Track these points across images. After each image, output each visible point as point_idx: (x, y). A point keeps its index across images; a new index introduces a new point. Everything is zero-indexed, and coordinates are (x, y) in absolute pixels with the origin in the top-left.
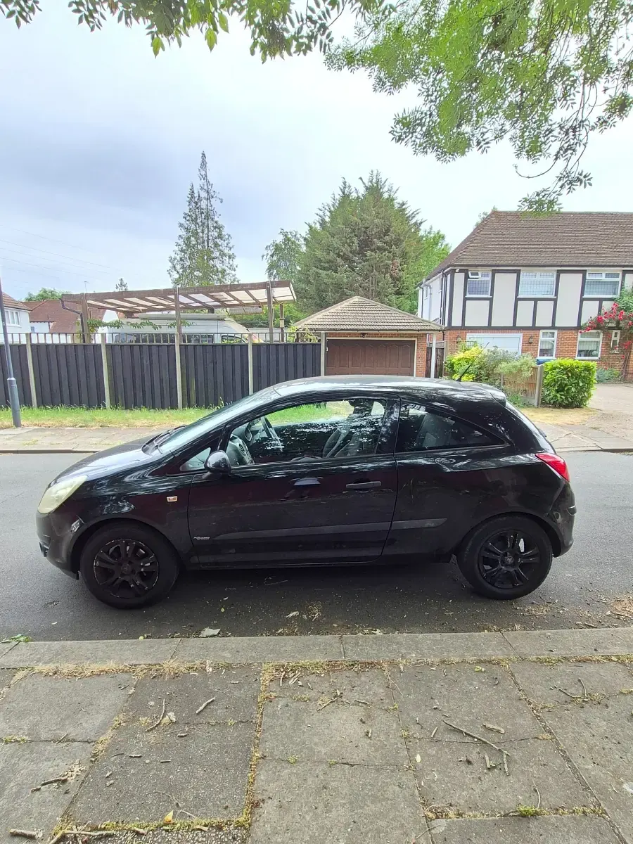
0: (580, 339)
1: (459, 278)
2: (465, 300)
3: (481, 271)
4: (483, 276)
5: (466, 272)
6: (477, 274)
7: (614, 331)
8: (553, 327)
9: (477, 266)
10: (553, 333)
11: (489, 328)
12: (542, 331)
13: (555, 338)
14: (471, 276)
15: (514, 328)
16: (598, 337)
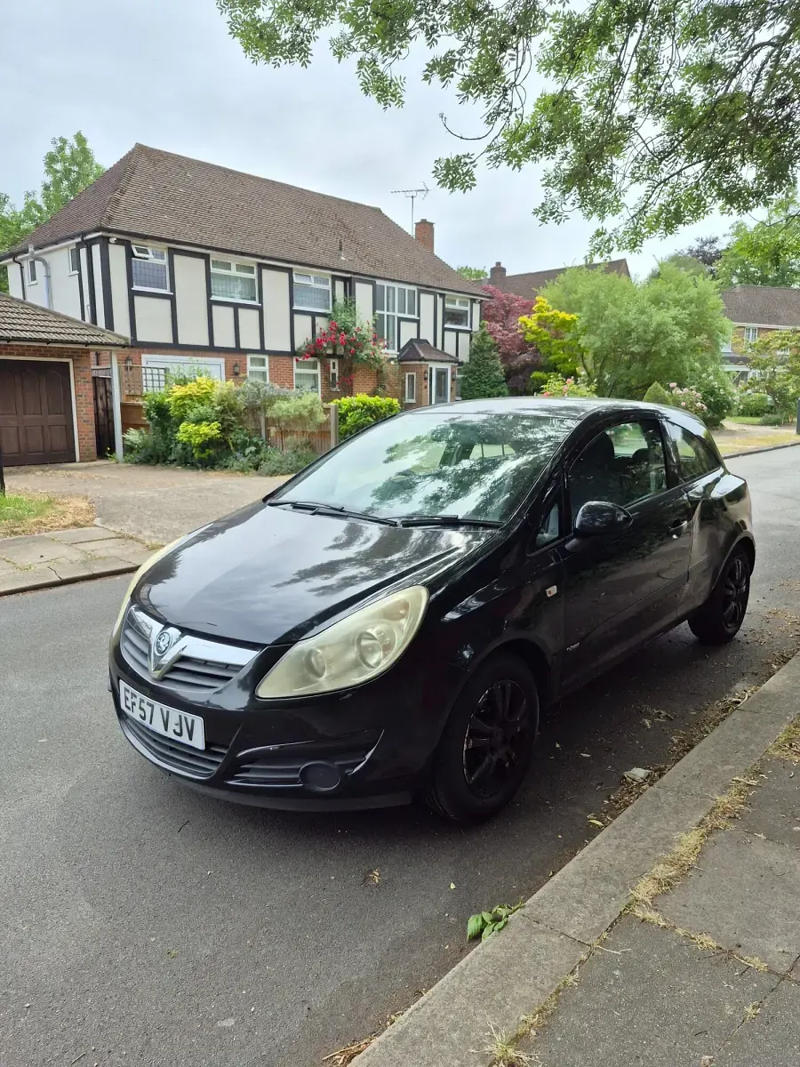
0: (296, 370)
1: (117, 254)
2: (132, 295)
3: (151, 246)
4: (154, 257)
5: (127, 245)
6: (145, 252)
7: (332, 361)
8: (262, 351)
9: (145, 237)
10: (264, 360)
11: (175, 347)
12: (249, 357)
13: (266, 368)
14: (136, 254)
15: (211, 349)
16: (315, 368)
